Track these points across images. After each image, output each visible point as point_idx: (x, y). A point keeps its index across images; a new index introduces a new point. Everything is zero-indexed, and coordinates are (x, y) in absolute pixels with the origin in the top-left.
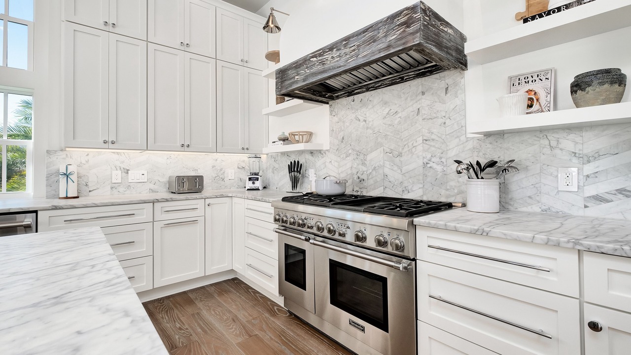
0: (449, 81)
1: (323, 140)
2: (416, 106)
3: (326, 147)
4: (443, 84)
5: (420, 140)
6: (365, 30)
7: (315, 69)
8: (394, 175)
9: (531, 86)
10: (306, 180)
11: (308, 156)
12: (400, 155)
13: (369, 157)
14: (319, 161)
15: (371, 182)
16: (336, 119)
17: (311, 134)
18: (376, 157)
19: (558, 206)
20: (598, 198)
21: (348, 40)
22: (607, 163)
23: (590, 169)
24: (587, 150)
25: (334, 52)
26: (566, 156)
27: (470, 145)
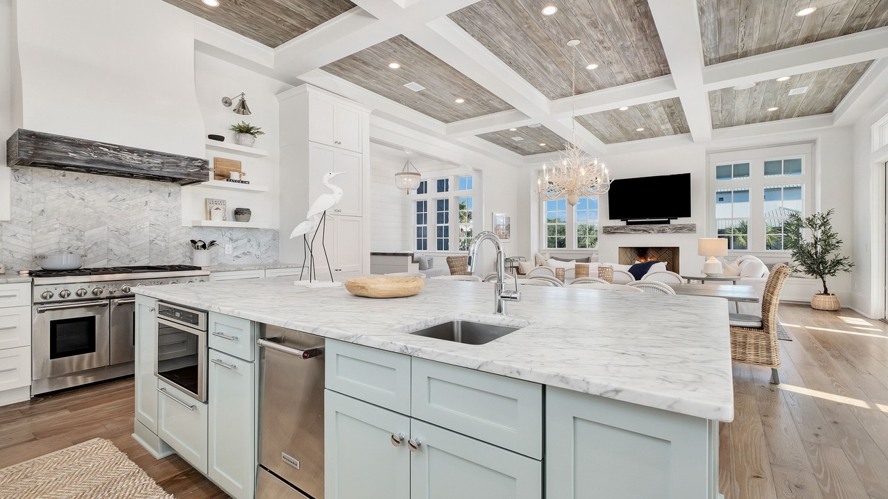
8: (120, 249)
12: (127, 233)
13: (87, 234)
18: (97, 233)
19: (224, 262)
20: (238, 257)
21: (151, 154)
22: (240, 243)
23: (235, 245)
24: (235, 237)
25: (135, 156)
26: (228, 239)
27: (184, 231)
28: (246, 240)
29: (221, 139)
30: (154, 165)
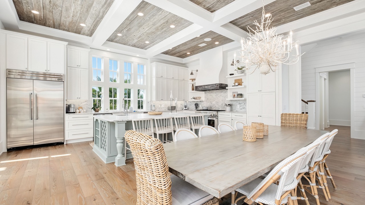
0: (226, 91)
1: (203, 99)
2: (221, 94)
3: (204, 100)
4: (225, 91)
5: (221, 100)
6: (212, 85)
7: (203, 88)
8: (217, 106)
9: (234, 94)
10: (199, 107)
11: (200, 102)
12: (218, 102)
13: (212, 103)
14: (202, 103)
15: (213, 107)
16: (206, 95)
17: (200, 97)
18: (214, 103)
19: (238, 110)
20: (241, 109)
21: (209, 85)
22: (242, 104)
23: (240, 105)
24: (240, 103)
25: (207, 86)
26: (238, 103)
27: (228, 101)
28: (243, 104)
29: (233, 74)
30: (209, 88)
